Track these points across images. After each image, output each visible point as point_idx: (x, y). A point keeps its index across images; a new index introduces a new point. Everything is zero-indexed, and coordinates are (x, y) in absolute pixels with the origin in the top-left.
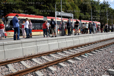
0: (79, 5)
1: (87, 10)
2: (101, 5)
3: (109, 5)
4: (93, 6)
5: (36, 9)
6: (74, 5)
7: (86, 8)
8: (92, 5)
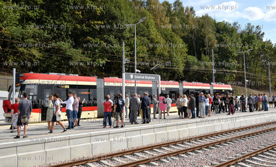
0: (186, 34)
1: (205, 49)
2: (241, 35)
3: (263, 34)
4: (222, 37)
5: (74, 47)
6: (171, 37)
7: (203, 41)
8: (218, 35)
